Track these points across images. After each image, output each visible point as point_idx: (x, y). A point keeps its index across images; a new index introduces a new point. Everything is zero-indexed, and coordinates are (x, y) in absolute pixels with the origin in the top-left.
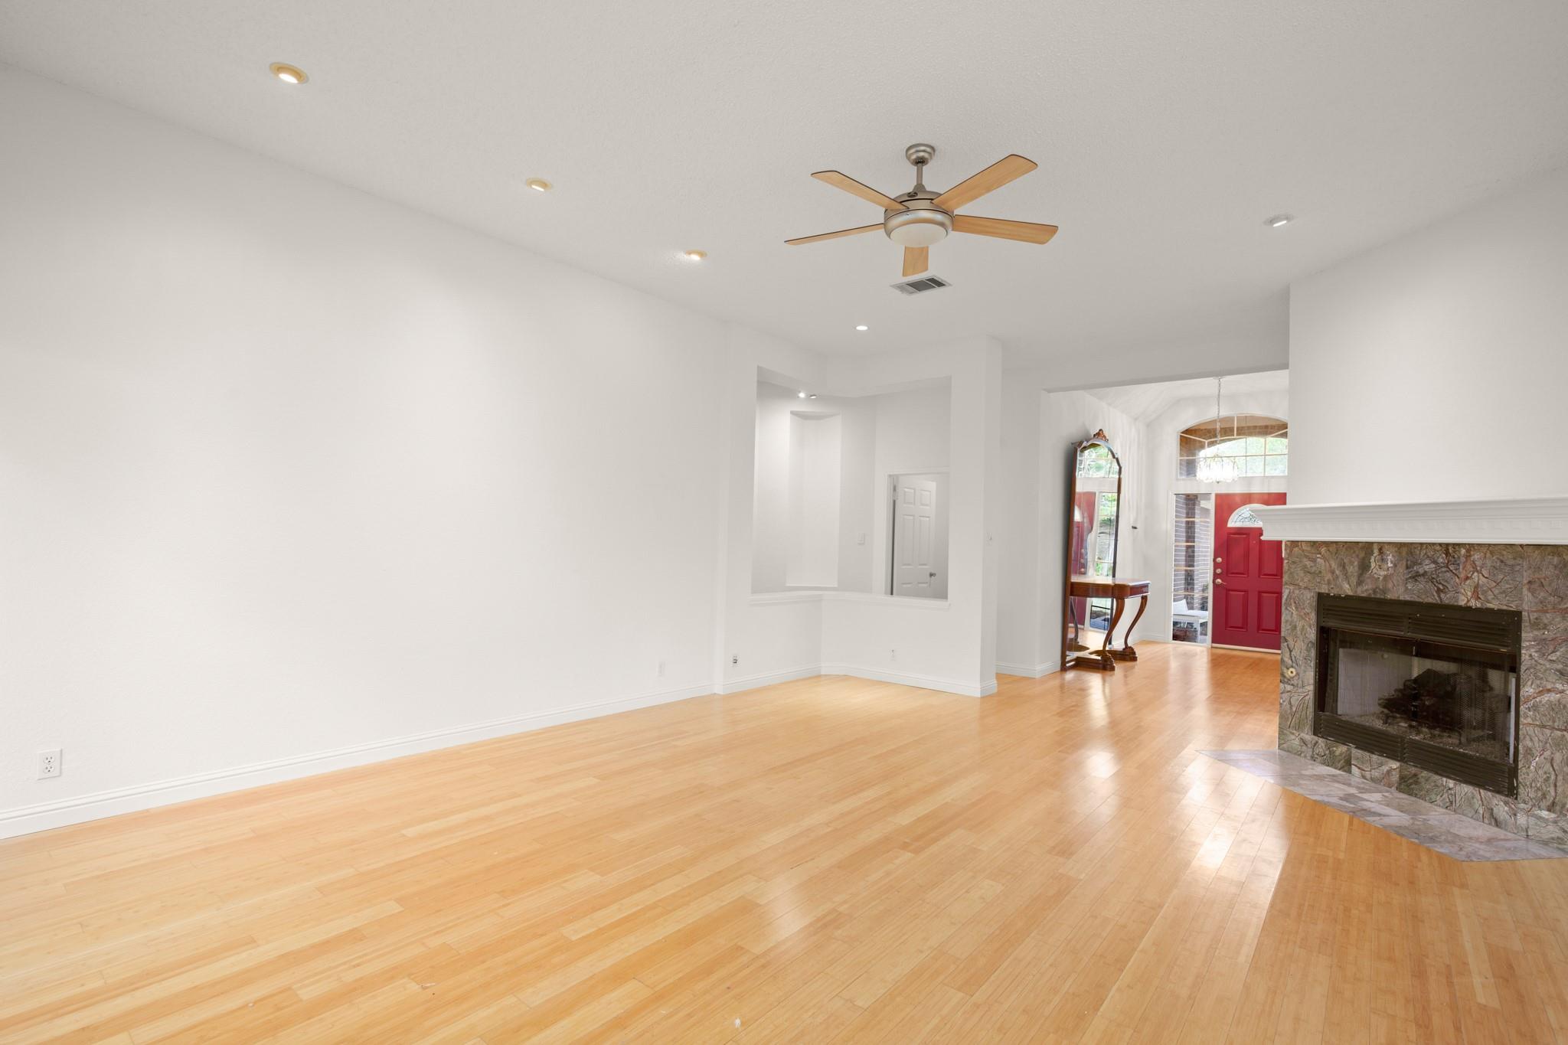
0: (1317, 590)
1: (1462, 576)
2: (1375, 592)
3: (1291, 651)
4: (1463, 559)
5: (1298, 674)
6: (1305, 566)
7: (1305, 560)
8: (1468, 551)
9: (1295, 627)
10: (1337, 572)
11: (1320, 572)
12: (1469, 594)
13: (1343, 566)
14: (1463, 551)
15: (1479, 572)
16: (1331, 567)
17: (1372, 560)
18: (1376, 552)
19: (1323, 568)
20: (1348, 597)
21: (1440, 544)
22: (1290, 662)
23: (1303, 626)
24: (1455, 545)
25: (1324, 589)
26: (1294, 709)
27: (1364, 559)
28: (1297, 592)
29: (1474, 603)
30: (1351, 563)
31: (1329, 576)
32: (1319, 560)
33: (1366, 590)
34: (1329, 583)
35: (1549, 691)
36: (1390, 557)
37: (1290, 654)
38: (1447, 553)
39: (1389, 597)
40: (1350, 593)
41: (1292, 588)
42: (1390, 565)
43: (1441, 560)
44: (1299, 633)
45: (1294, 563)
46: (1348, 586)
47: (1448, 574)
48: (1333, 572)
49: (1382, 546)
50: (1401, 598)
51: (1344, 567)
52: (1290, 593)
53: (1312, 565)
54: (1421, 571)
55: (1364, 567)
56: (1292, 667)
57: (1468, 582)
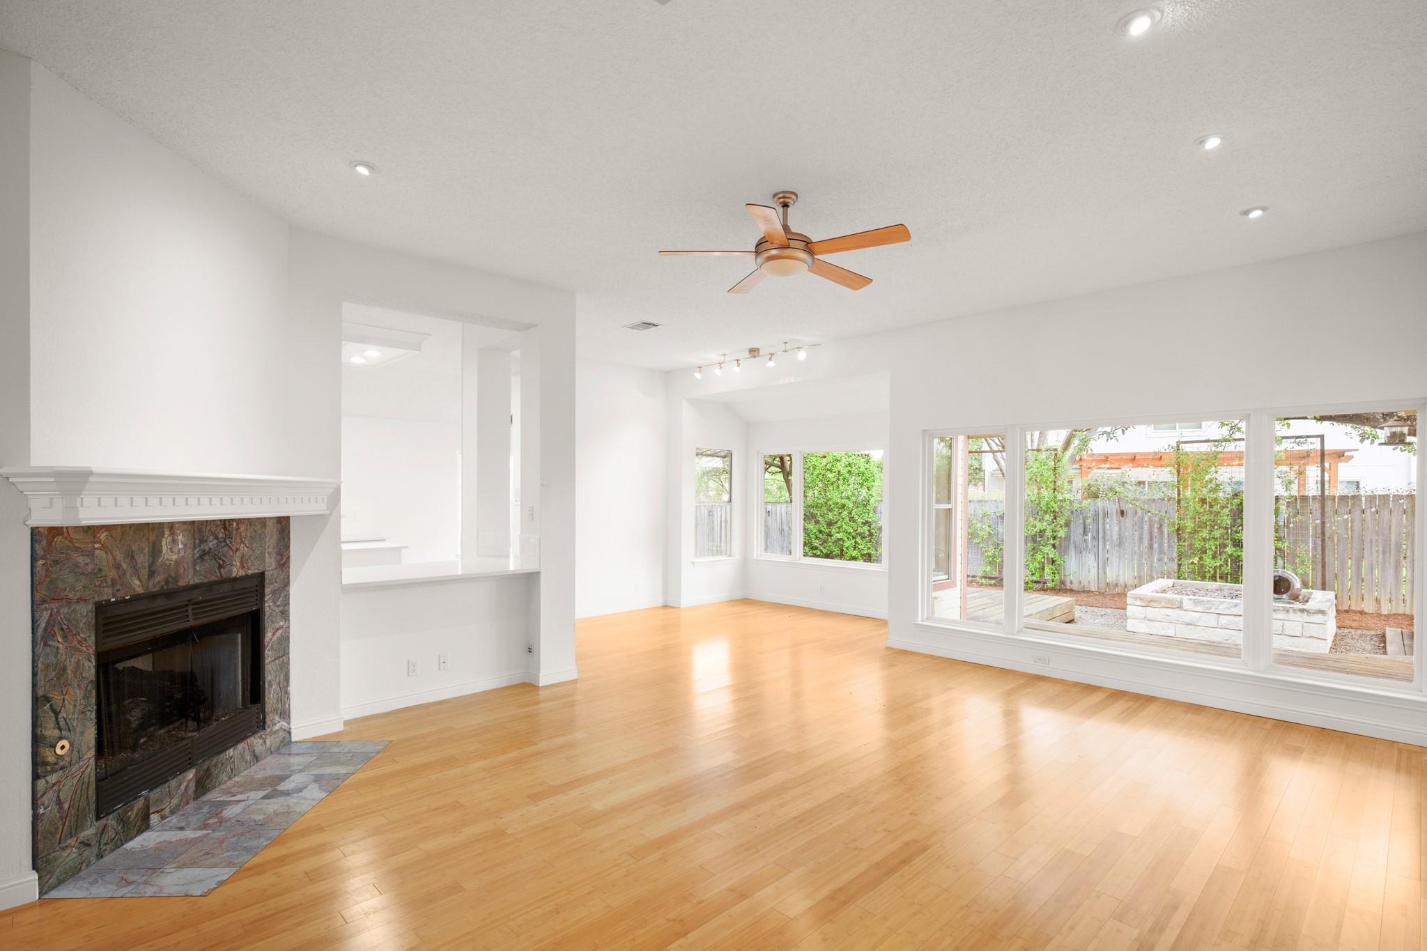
0: (97, 599)
1: (234, 548)
2: (167, 582)
3: (56, 713)
4: (234, 532)
5: (71, 745)
6: (77, 565)
7: (74, 555)
8: (237, 525)
9: (64, 669)
10: (124, 566)
11: (100, 570)
12: (238, 564)
13: (131, 556)
14: (235, 524)
15: (244, 543)
16: (114, 558)
17: (164, 543)
18: (167, 533)
19: (104, 563)
20: (136, 598)
21: (220, 520)
22: (56, 732)
23: (78, 662)
24: (229, 520)
25: (108, 595)
26: (66, 806)
27: (154, 543)
28: (65, 610)
29: (241, 573)
30: (141, 550)
31: (113, 573)
32: (97, 552)
33: (159, 582)
34: (114, 583)
35: (278, 629)
36: (180, 537)
37: (57, 719)
38: (225, 528)
39: (182, 583)
40: (140, 590)
41: (54, 605)
42: (181, 546)
43: (221, 535)
44: (71, 675)
45: (56, 562)
46: (137, 582)
47: (226, 549)
48: (118, 567)
49: (172, 526)
50: (191, 583)
51: (133, 557)
52: (51, 615)
53: (88, 560)
54: (207, 549)
55: (155, 551)
56: (61, 738)
57: (238, 553)
